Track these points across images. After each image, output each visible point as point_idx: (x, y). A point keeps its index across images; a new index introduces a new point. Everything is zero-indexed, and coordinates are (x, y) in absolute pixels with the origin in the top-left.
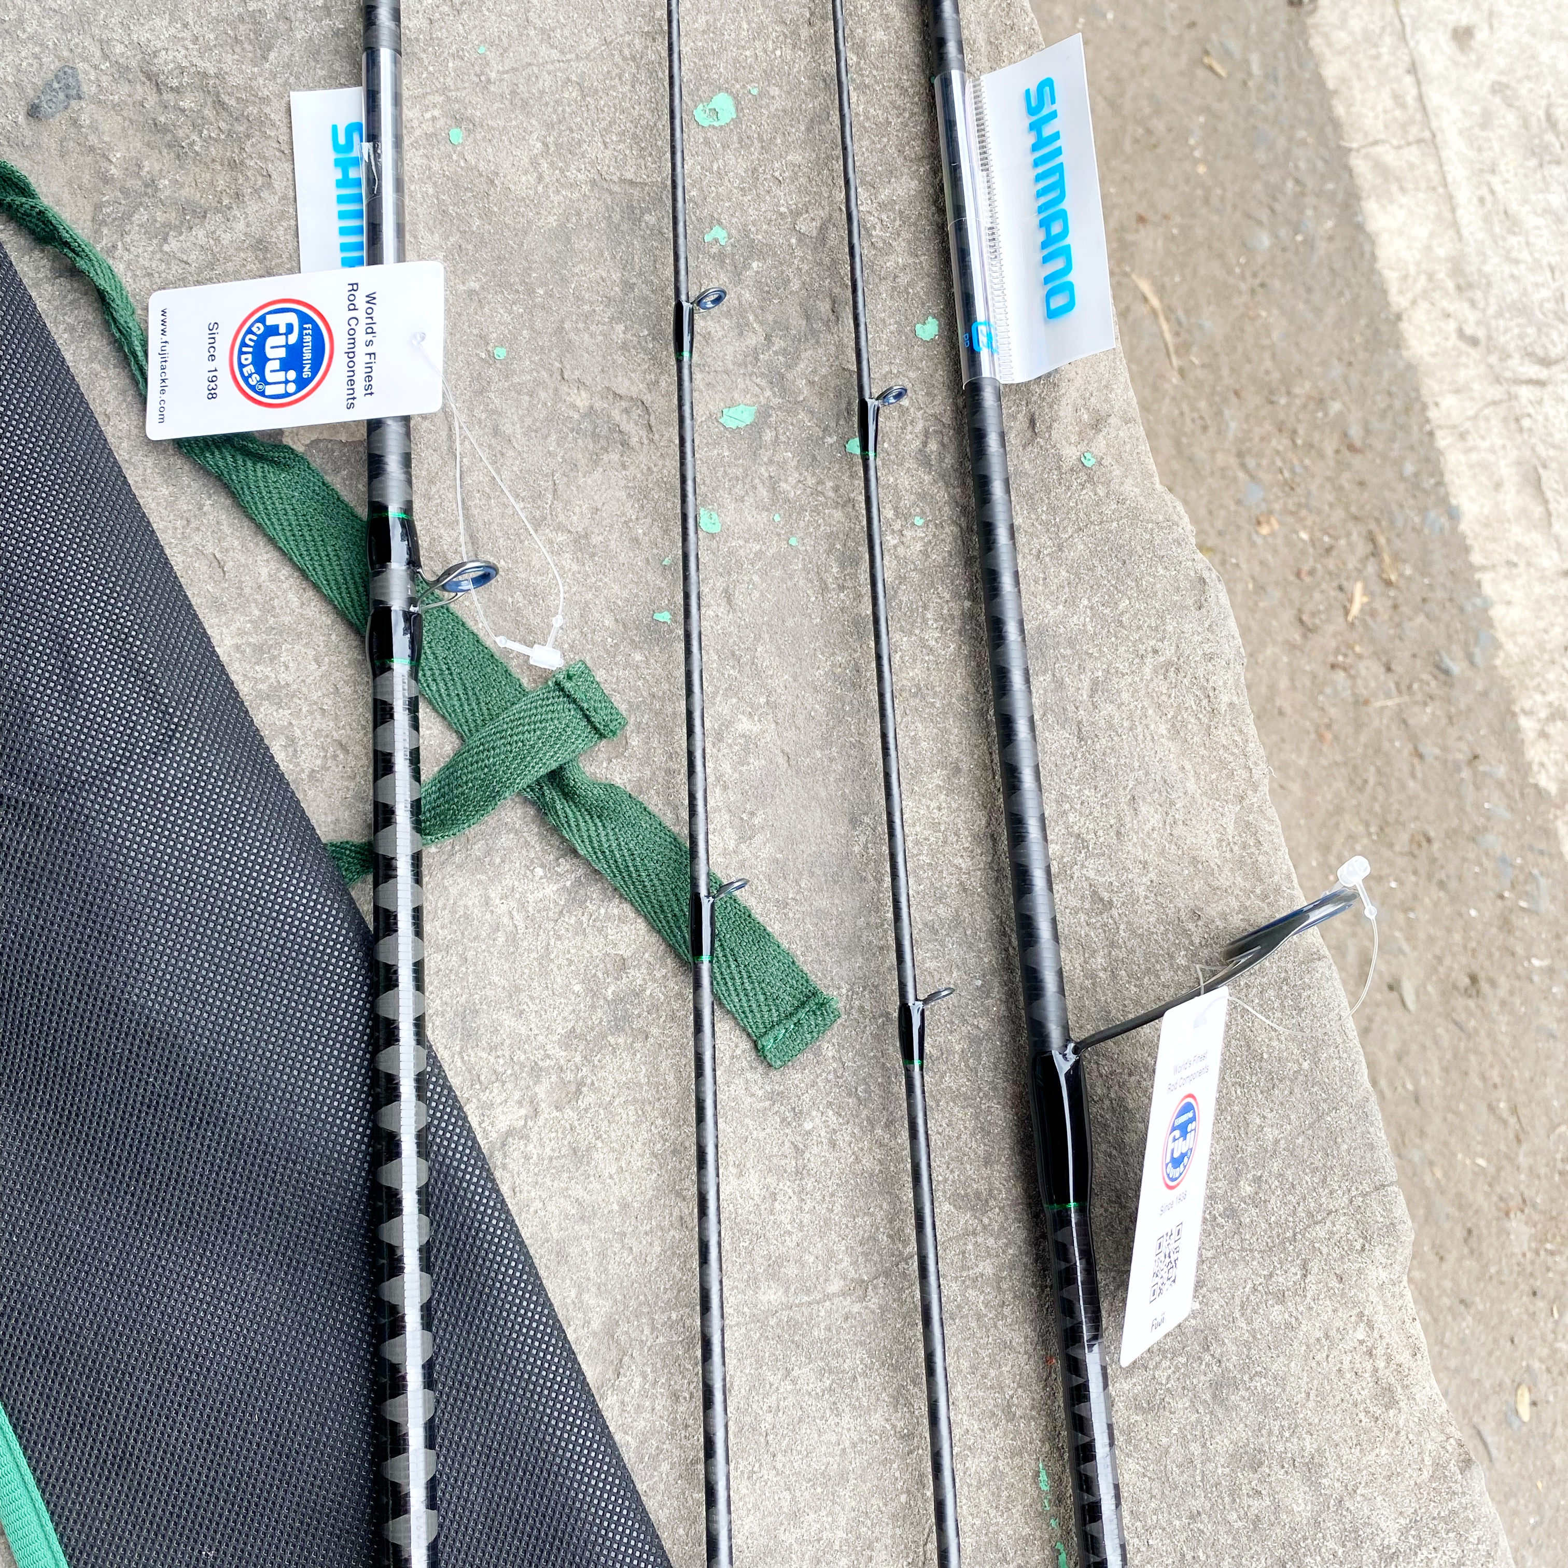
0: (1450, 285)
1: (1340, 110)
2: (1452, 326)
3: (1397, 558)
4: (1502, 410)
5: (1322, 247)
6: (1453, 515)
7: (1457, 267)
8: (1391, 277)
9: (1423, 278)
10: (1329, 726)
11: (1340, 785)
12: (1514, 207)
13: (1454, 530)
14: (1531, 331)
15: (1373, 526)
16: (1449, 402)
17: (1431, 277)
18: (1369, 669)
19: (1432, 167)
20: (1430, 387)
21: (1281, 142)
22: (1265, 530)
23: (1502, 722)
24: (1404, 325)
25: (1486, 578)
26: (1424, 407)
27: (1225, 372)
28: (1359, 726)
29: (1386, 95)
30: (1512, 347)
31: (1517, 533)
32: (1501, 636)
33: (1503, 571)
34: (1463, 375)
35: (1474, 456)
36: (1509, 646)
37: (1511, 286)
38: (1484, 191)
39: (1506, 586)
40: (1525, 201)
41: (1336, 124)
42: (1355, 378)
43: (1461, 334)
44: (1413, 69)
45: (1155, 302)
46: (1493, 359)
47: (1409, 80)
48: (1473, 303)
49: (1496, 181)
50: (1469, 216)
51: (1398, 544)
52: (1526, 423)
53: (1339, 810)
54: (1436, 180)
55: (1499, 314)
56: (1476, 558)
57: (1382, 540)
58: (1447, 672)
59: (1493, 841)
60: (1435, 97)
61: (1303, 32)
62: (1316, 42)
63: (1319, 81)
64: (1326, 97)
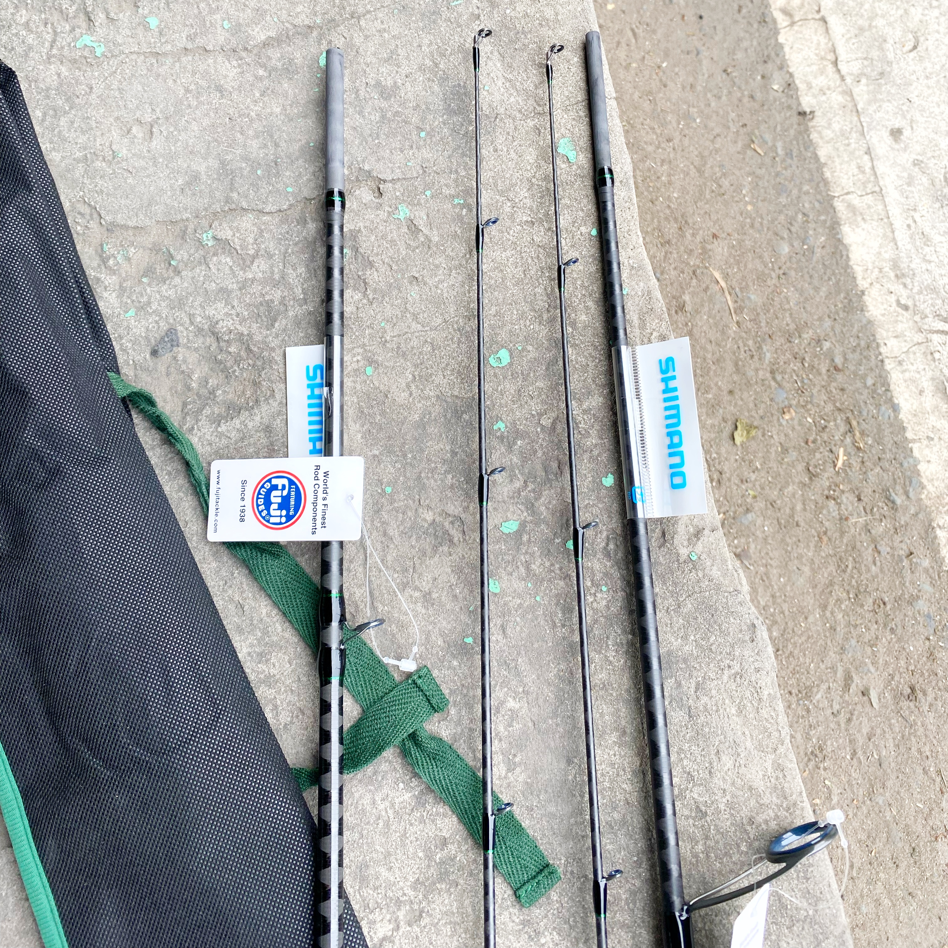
0: (892, 275)
1: (828, 174)
2: (893, 298)
3: (862, 433)
4: (923, 348)
5: (818, 251)
6: (895, 408)
7: (895, 266)
8: (858, 270)
9: (876, 270)
10: (825, 533)
11: (832, 568)
12: (927, 230)
13: (896, 417)
14: (939, 302)
15: (849, 415)
16: (892, 343)
17: (881, 270)
18: (848, 499)
19: (880, 207)
20: (882, 334)
21: (795, 192)
22: (787, 417)
23: (926, 532)
24: (865, 298)
25: (915, 447)
26: (878, 345)
27: (763, 324)
28: (842, 533)
29: (853, 165)
30: (927, 311)
31: (933, 420)
32: (924, 481)
33: (925, 442)
34: (900, 327)
35: (907, 375)
36: (930, 487)
37: (926, 276)
38: (910, 221)
39: (927, 451)
40: (934, 227)
41: (826, 182)
42: (838, 329)
43: (898, 303)
44: (868, 152)
45: (723, 284)
46: (917, 318)
47: (866, 157)
48: (905, 285)
49: (917, 216)
50: (902, 235)
51: (864, 426)
52: (937, 355)
53: (831, 584)
54: (883, 213)
55: (920, 292)
56: (909, 435)
57: (854, 423)
58: (893, 502)
59: (923, 604)
60: (881, 168)
61: (807, 130)
62: (814, 136)
63: (816, 158)
64: (820, 167)
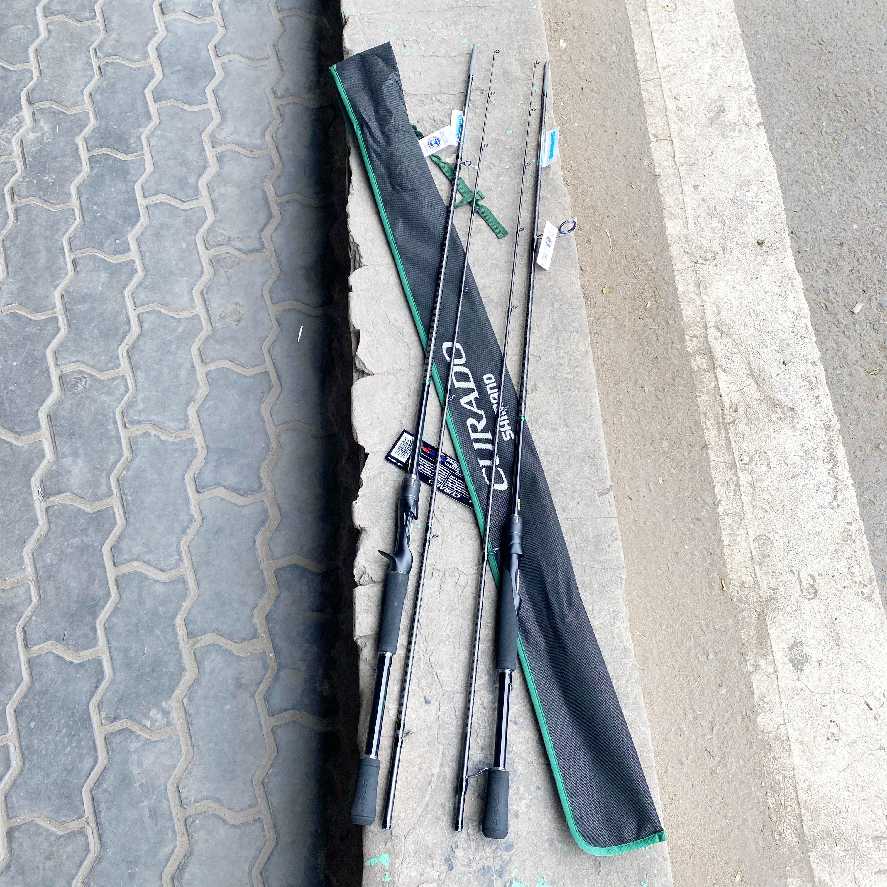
0: (684, 240)
1: (662, 199)
2: (682, 249)
3: (660, 297)
4: (692, 269)
5: (653, 228)
6: (676, 290)
7: (686, 237)
8: (669, 237)
9: (677, 238)
10: (637, 331)
11: (638, 344)
12: (703, 225)
13: (675, 293)
14: (703, 253)
15: (655, 290)
16: (679, 266)
17: (679, 238)
18: (649, 321)
19: (683, 214)
20: (674, 261)
21: (646, 204)
22: (627, 286)
23: (681, 335)
24: (670, 247)
25: (682, 304)
26: (672, 265)
27: (623, 251)
28: (644, 332)
29: (674, 197)
30: (697, 256)
31: (691, 295)
32: (684, 317)
33: (686, 303)
34: (683, 260)
35: (683, 278)
36: (685, 320)
37: (699, 242)
38: (696, 221)
39: (687, 307)
40: (706, 225)
41: (661, 202)
42: (656, 257)
43: (684, 251)
44: (682, 193)
45: (609, 234)
46: (692, 258)
47: (681, 195)
48: (689, 245)
49: (699, 220)
50: (691, 226)
51: (660, 294)
52: (698, 272)
53: (636, 349)
54: (684, 217)
55: (695, 248)
56: (680, 300)
57: (657, 293)
58: (668, 323)
59: (674, 361)
60: (686, 199)
61: (656, 181)
62: (659, 184)
63: (658, 192)
64: (660, 196)
